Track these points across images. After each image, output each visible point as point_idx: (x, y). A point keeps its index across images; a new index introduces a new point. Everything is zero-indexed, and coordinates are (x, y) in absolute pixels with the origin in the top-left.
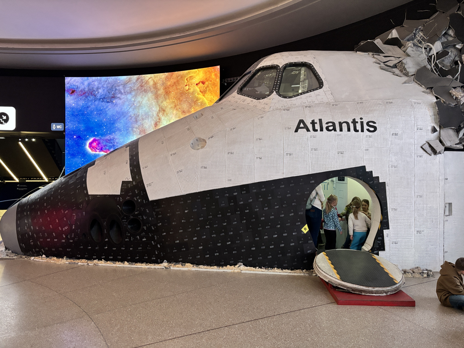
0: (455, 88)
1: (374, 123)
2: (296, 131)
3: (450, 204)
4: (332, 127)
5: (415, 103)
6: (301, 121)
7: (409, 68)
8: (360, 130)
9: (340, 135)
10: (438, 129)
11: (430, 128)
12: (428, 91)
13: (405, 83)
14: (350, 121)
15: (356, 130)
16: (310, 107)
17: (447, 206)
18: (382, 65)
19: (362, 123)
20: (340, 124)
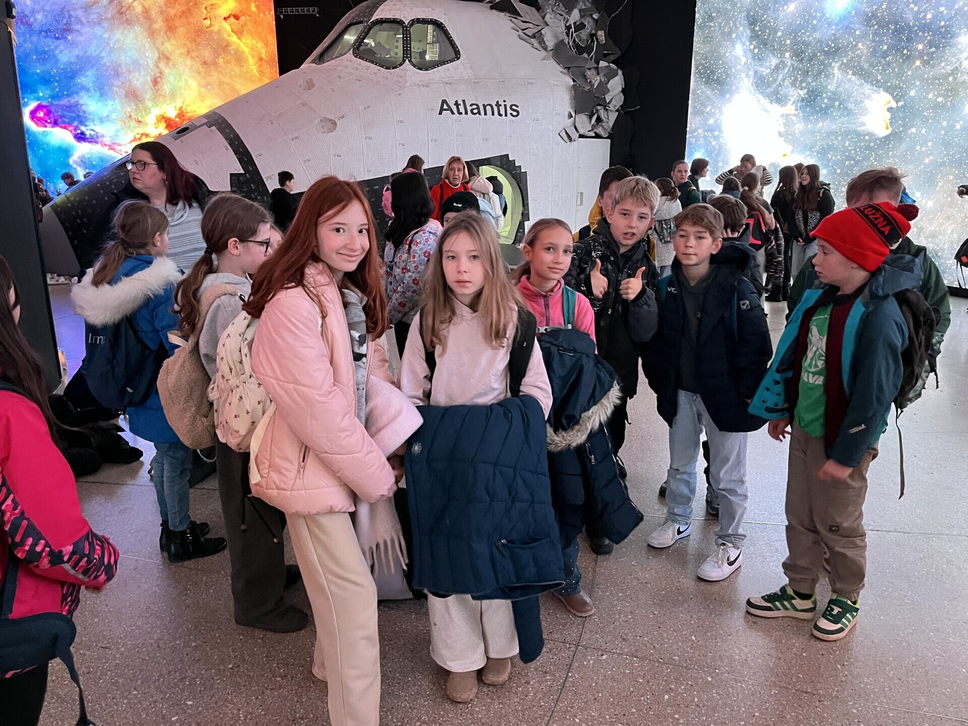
0: (589, 69)
1: (517, 107)
2: (440, 113)
3: (582, 193)
4: (476, 110)
5: (554, 85)
6: (444, 102)
7: (548, 40)
8: (504, 115)
9: (484, 119)
10: (574, 115)
11: (567, 114)
12: (565, 71)
13: (544, 59)
14: (494, 104)
15: (500, 115)
16: (450, 84)
17: (579, 195)
18: (520, 32)
19: (505, 106)
20: (485, 106)
